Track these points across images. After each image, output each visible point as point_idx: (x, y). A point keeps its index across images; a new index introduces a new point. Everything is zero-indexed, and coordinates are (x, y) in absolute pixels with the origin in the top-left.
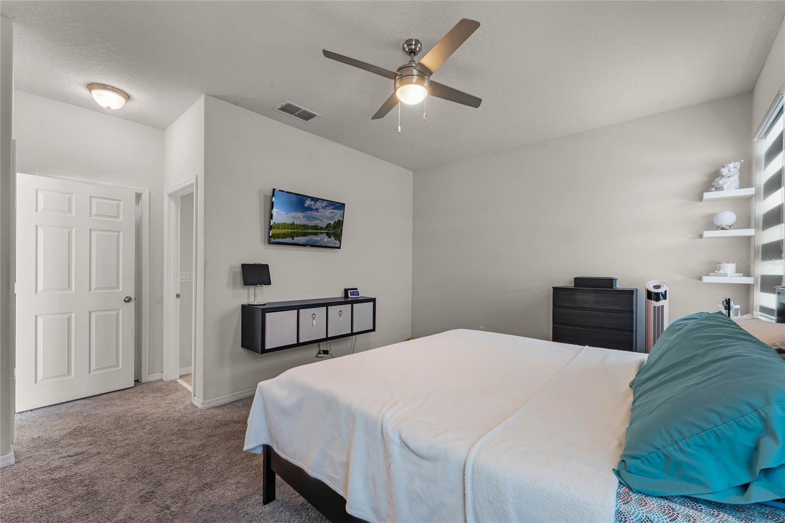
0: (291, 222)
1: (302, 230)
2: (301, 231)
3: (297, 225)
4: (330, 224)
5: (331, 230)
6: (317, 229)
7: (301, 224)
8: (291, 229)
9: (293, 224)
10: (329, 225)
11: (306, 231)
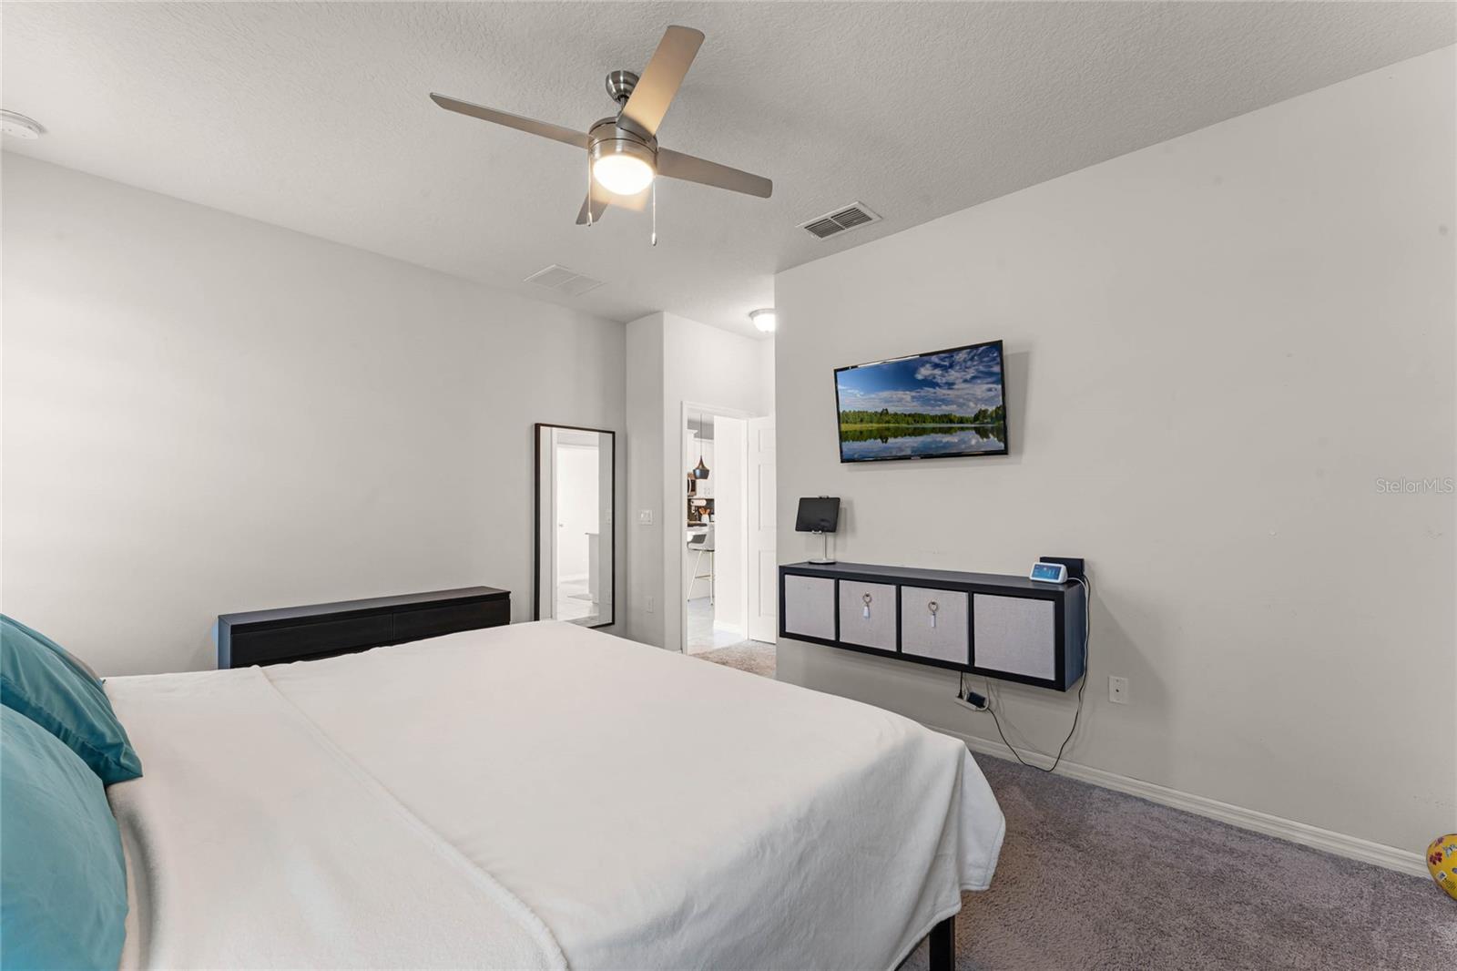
0: (880, 410)
1: (908, 423)
2: (905, 425)
3: (896, 414)
4: (985, 411)
5: (988, 423)
6: (951, 421)
7: (907, 413)
8: (878, 422)
9: (885, 412)
10: (981, 415)
11: (918, 425)
